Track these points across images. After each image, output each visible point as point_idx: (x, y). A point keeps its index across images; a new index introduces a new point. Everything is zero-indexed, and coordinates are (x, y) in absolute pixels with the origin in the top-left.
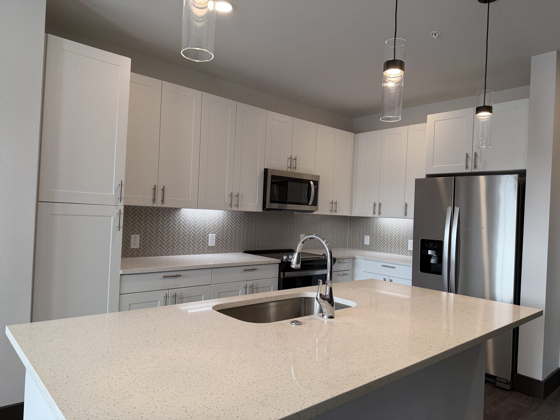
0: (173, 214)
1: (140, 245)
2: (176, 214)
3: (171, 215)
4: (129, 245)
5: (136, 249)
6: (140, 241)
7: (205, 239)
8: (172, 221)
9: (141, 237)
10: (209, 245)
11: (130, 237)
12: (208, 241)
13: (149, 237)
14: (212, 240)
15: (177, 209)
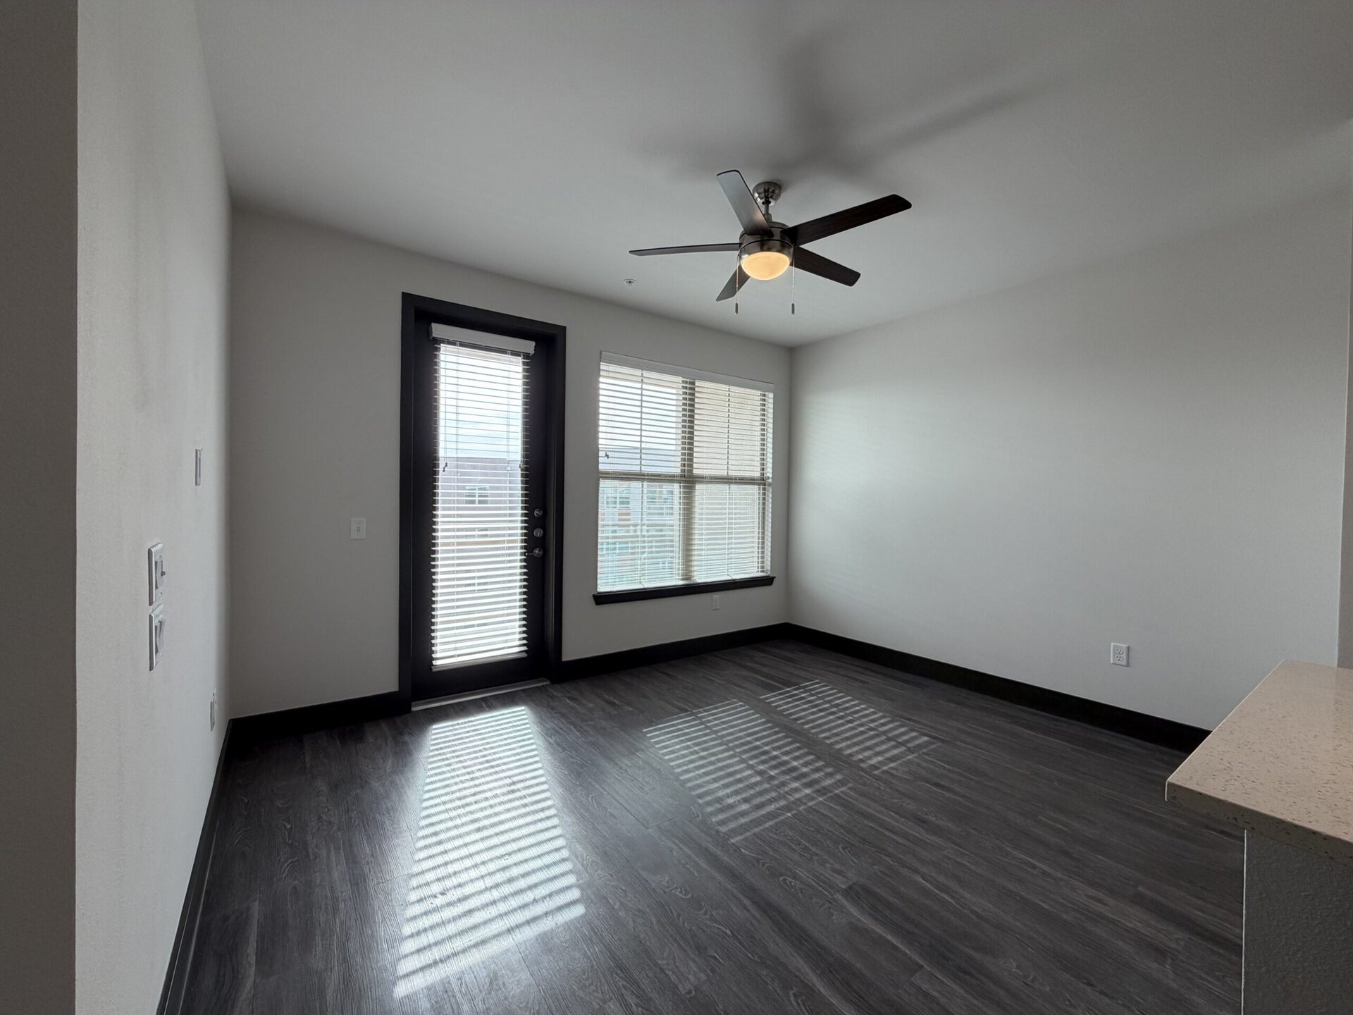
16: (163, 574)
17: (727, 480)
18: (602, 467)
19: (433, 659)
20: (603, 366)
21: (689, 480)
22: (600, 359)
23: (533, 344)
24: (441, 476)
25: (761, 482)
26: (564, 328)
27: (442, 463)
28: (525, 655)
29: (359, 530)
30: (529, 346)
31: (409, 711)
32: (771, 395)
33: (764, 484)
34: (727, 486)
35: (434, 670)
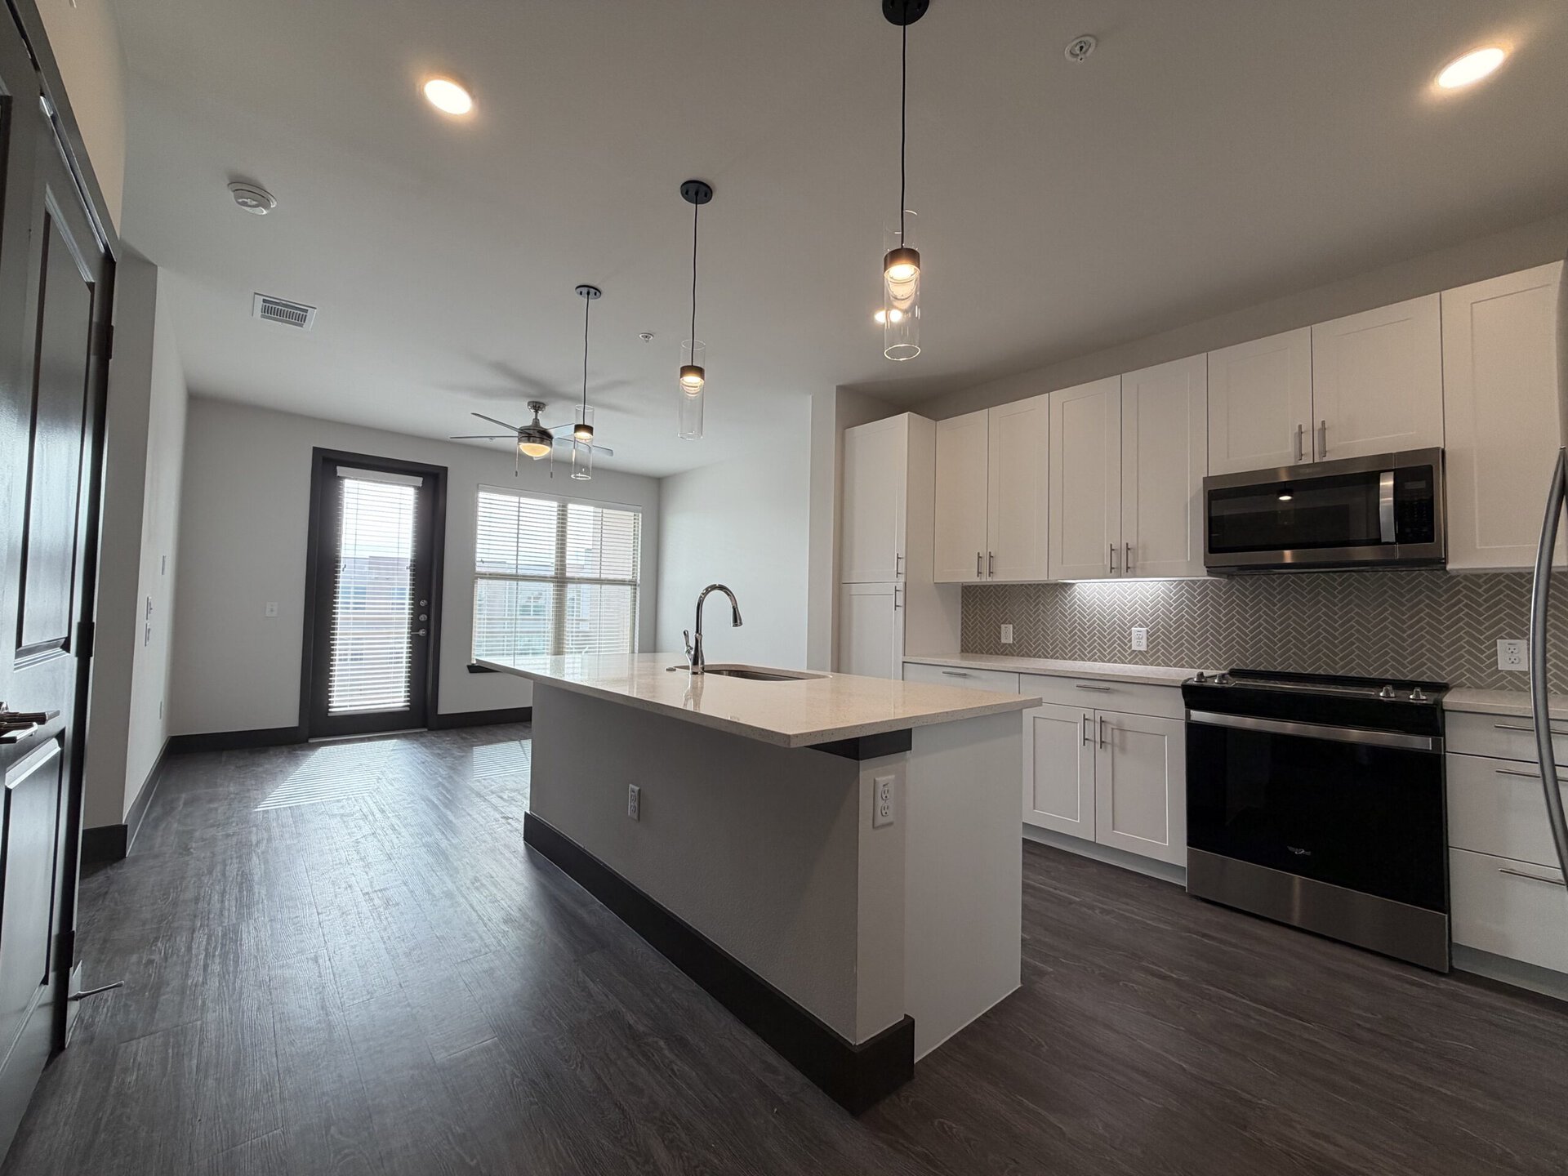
0: (1060, 593)
1: (1014, 639)
2: (1066, 592)
3: (1057, 596)
4: (1000, 639)
5: (1009, 644)
6: (1014, 633)
7: (1125, 638)
8: (1060, 605)
9: (1014, 628)
10: (1133, 649)
11: (1000, 628)
12: (1130, 641)
13: (1025, 628)
14: (1139, 640)
15: (1066, 587)
16: (151, 609)
17: (600, 581)
18: (478, 569)
19: (330, 707)
20: (482, 495)
21: (561, 580)
22: (478, 489)
23: (421, 479)
24: (341, 574)
25: (633, 583)
26: (445, 469)
27: (342, 565)
28: (408, 709)
29: (272, 610)
30: (419, 481)
31: (307, 741)
32: (640, 515)
33: (635, 585)
34: (599, 586)
35: (329, 715)
